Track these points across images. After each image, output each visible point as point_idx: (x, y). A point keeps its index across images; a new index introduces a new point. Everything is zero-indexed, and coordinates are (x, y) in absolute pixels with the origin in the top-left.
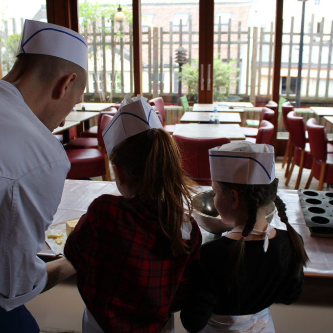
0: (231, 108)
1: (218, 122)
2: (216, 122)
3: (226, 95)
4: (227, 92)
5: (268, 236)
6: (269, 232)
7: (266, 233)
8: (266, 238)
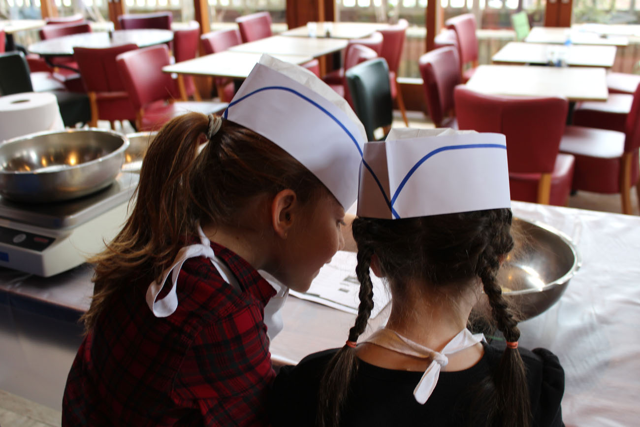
0: (604, 37)
1: (563, 64)
2: (559, 65)
3: (608, 12)
4: (612, 6)
5: (441, 365)
6: (446, 355)
7: (435, 357)
8: (430, 370)
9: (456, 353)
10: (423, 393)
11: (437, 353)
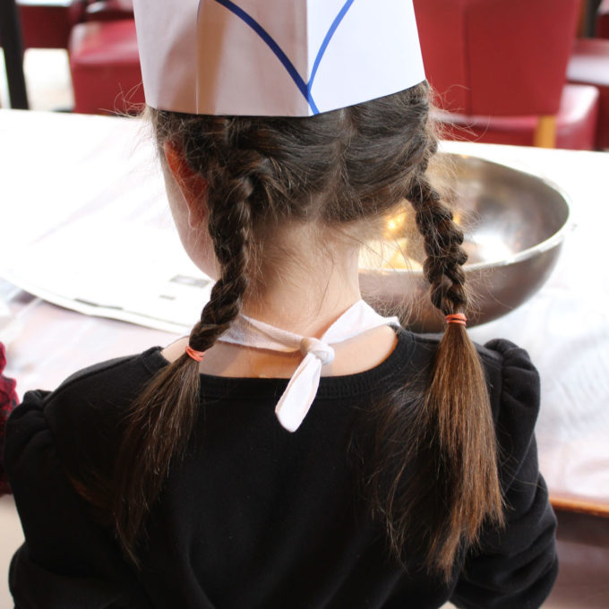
5: (322, 361)
6: (330, 345)
7: (310, 347)
8: (303, 370)
9: (348, 342)
10: (292, 411)
11: (314, 340)
